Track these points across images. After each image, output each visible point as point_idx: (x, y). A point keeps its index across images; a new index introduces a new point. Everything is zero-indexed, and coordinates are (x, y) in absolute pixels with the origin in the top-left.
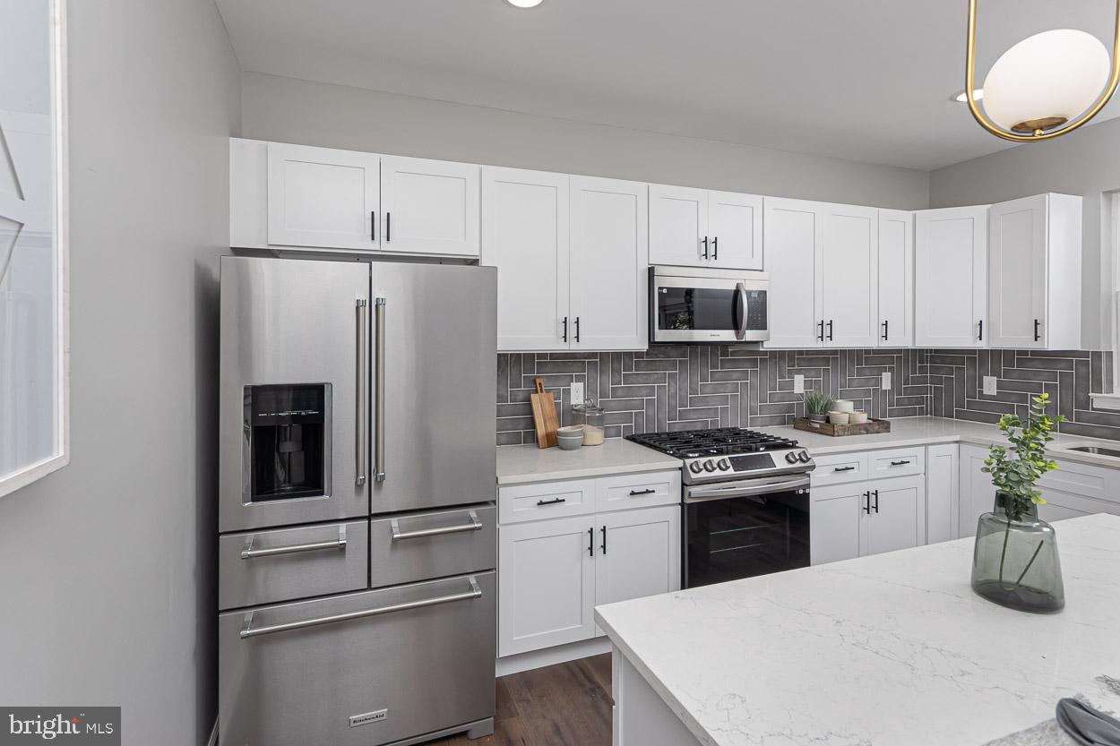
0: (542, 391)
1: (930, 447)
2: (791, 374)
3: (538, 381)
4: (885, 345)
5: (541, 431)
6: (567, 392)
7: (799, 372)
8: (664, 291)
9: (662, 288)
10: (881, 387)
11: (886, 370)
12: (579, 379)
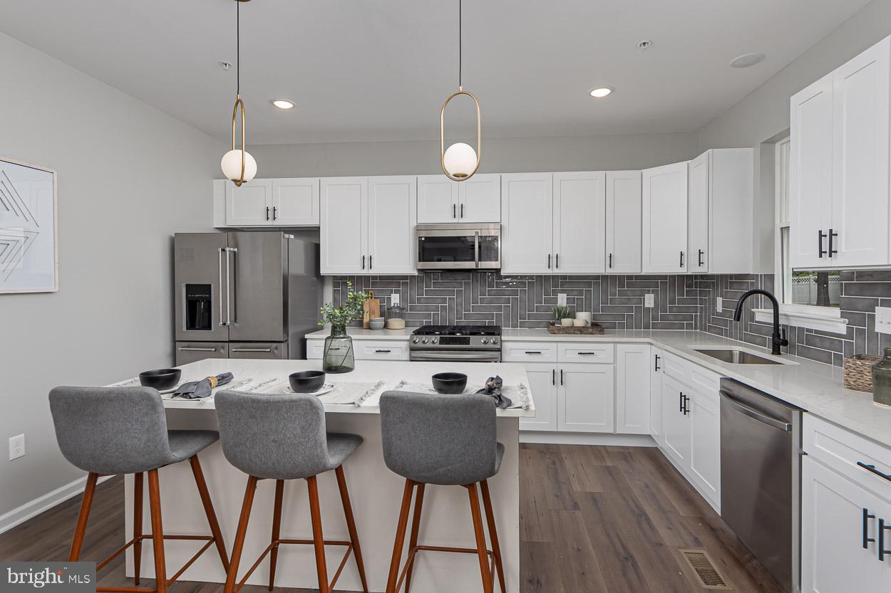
0: (372, 298)
1: (619, 345)
2: (555, 293)
3: (370, 292)
4: (610, 272)
5: (366, 320)
6: (389, 299)
7: (563, 292)
8: (423, 239)
9: (421, 237)
10: (644, 305)
11: (649, 292)
12: (396, 292)
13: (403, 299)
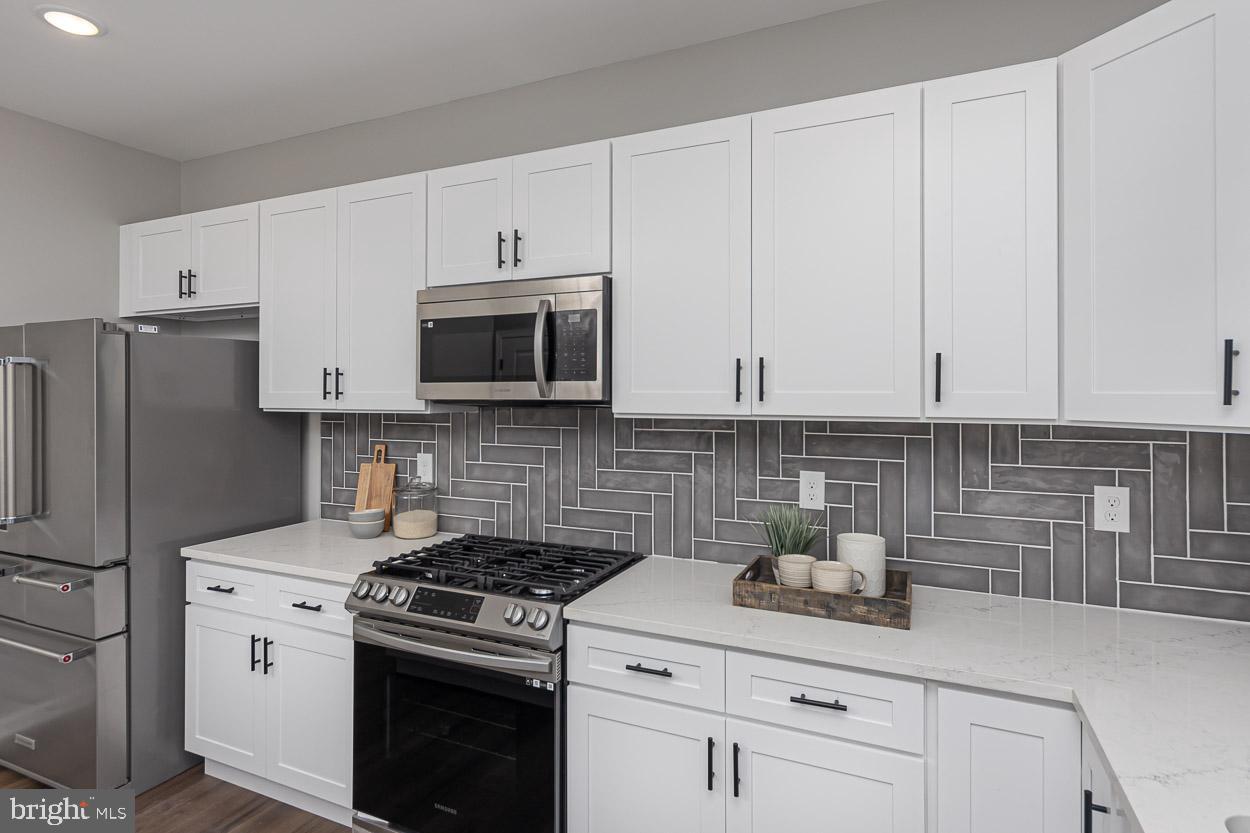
0: (378, 461)
2: (792, 469)
6: (414, 466)
7: (812, 466)
8: (430, 325)
9: (426, 321)
10: (1090, 522)
11: (1109, 480)
12: (428, 449)
13: (439, 466)
